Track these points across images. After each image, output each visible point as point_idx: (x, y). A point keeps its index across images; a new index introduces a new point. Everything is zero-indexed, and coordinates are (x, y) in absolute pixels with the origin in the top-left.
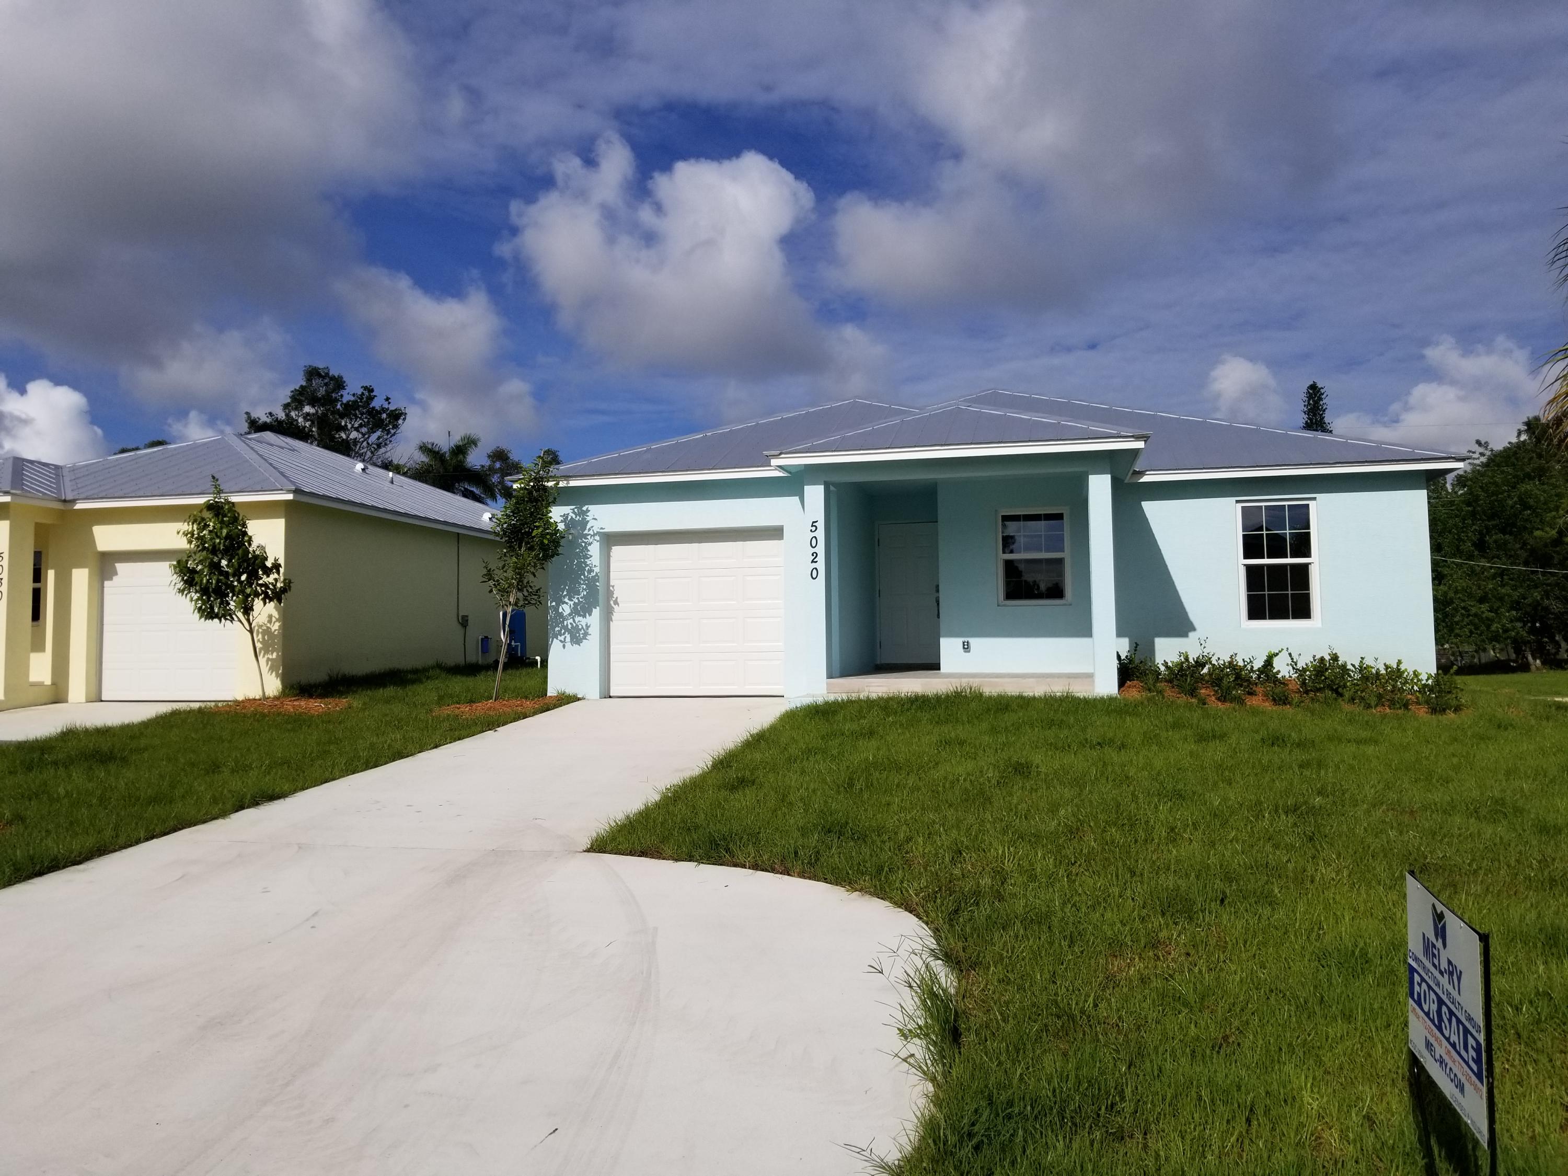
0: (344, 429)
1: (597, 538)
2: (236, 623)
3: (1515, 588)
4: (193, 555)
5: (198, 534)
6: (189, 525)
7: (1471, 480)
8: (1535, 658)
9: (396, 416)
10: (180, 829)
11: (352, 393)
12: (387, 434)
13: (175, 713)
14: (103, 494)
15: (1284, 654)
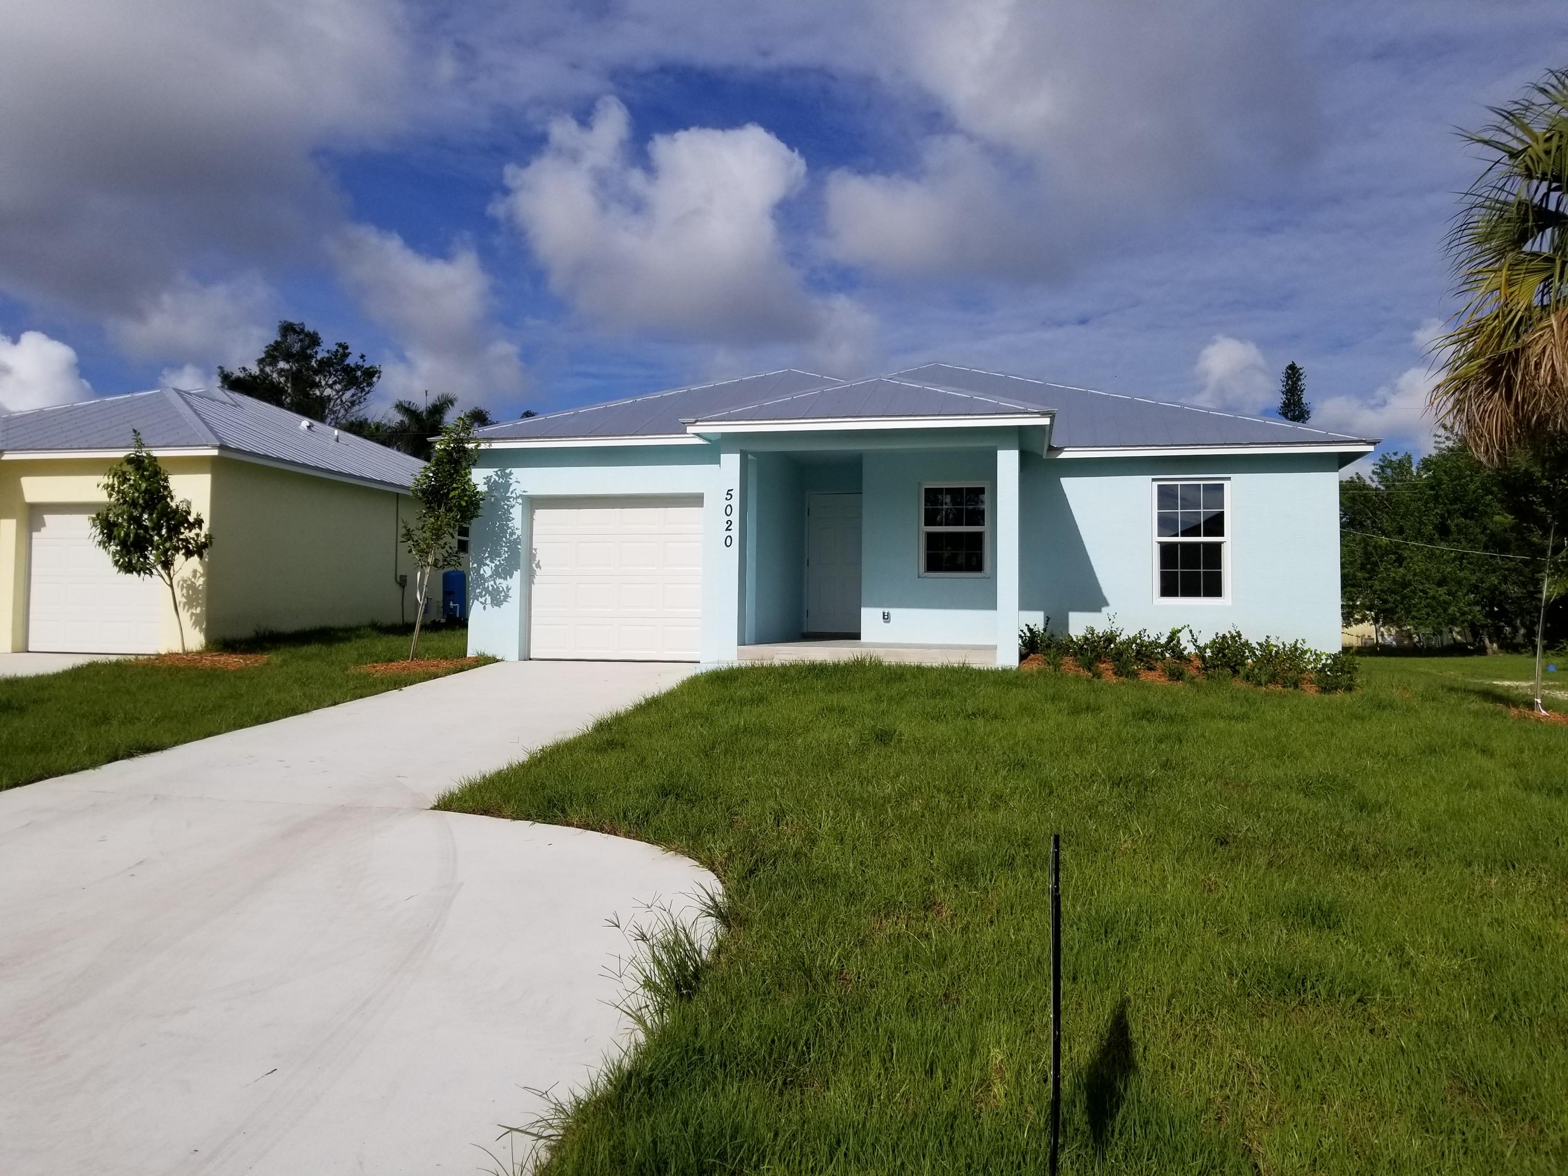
0: (318, 385)
1: (520, 501)
2: (156, 577)
3: (1473, 572)
4: (113, 508)
5: (119, 488)
6: (109, 478)
7: (1436, 464)
8: (1491, 642)
9: (371, 374)
10: (47, 778)
11: (326, 350)
12: (362, 392)
13: (92, 665)
14: (30, 446)
15: (1186, 630)
